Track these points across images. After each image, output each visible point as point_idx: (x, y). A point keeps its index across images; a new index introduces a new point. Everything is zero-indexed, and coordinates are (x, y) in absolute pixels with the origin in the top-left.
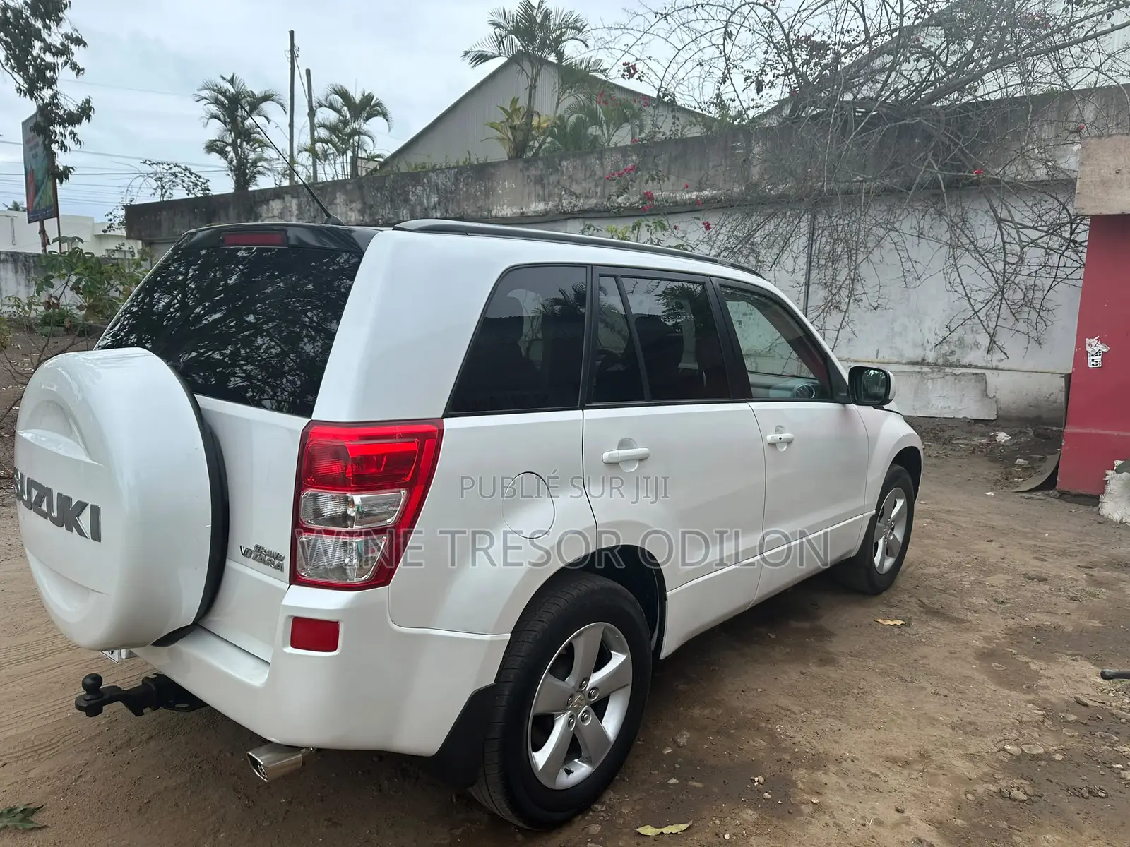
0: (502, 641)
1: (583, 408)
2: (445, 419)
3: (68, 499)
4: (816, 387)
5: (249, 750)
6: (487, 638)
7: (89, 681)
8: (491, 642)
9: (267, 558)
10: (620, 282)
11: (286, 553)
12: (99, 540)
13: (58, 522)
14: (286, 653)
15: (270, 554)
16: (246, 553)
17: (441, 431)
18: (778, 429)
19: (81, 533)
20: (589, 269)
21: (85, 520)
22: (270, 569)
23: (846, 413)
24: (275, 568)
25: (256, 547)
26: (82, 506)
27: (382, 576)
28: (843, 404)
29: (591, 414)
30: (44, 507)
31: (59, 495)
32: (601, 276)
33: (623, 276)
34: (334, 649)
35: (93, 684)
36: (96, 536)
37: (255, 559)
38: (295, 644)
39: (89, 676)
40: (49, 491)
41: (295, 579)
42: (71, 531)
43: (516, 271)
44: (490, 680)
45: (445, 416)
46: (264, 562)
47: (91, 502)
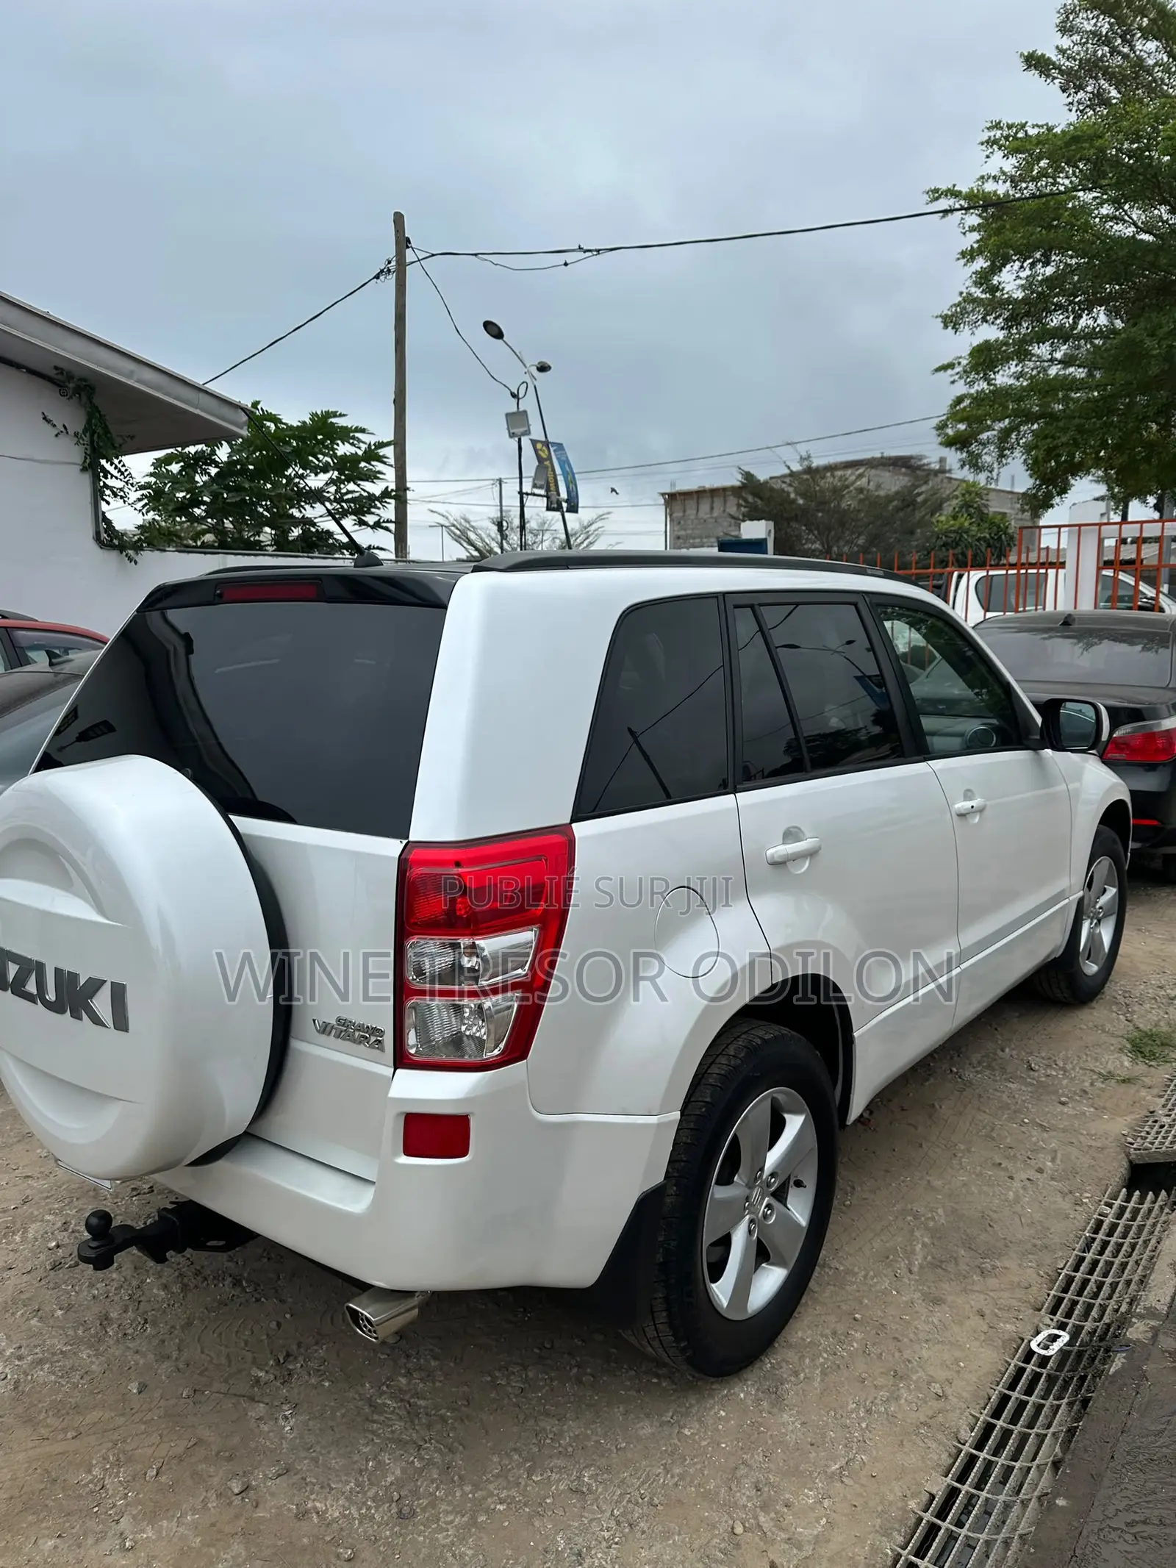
0: (671, 1122)
1: (735, 791)
2: (574, 825)
3: (74, 977)
4: (997, 730)
5: (349, 1301)
6: (654, 1120)
7: (94, 1221)
8: (659, 1125)
9: (357, 1034)
10: (758, 612)
11: (387, 1025)
12: (126, 1029)
13: (56, 1007)
14: (398, 1164)
15: (361, 1028)
16: (325, 1029)
17: (572, 842)
18: (968, 795)
19: (97, 1021)
20: (721, 598)
21: (102, 1004)
22: (362, 1048)
23: (1040, 764)
24: (371, 1047)
25: (339, 1020)
26: (95, 985)
27: (518, 1048)
28: (1035, 749)
29: (746, 798)
30: (31, 987)
31: (58, 972)
32: (736, 607)
33: (761, 605)
34: (463, 1153)
35: (101, 1225)
36: (121, 1023)
37: (338, 1036)
38: (409, 1151)
39: (93, 1214)
40: (40, 967)
41: (402, 1060)
42: (80, 1018)
43: (636, 611)
44: (659, 1178)
45: (575, 819)
46: (354, 1041)
47: (111, 978)
